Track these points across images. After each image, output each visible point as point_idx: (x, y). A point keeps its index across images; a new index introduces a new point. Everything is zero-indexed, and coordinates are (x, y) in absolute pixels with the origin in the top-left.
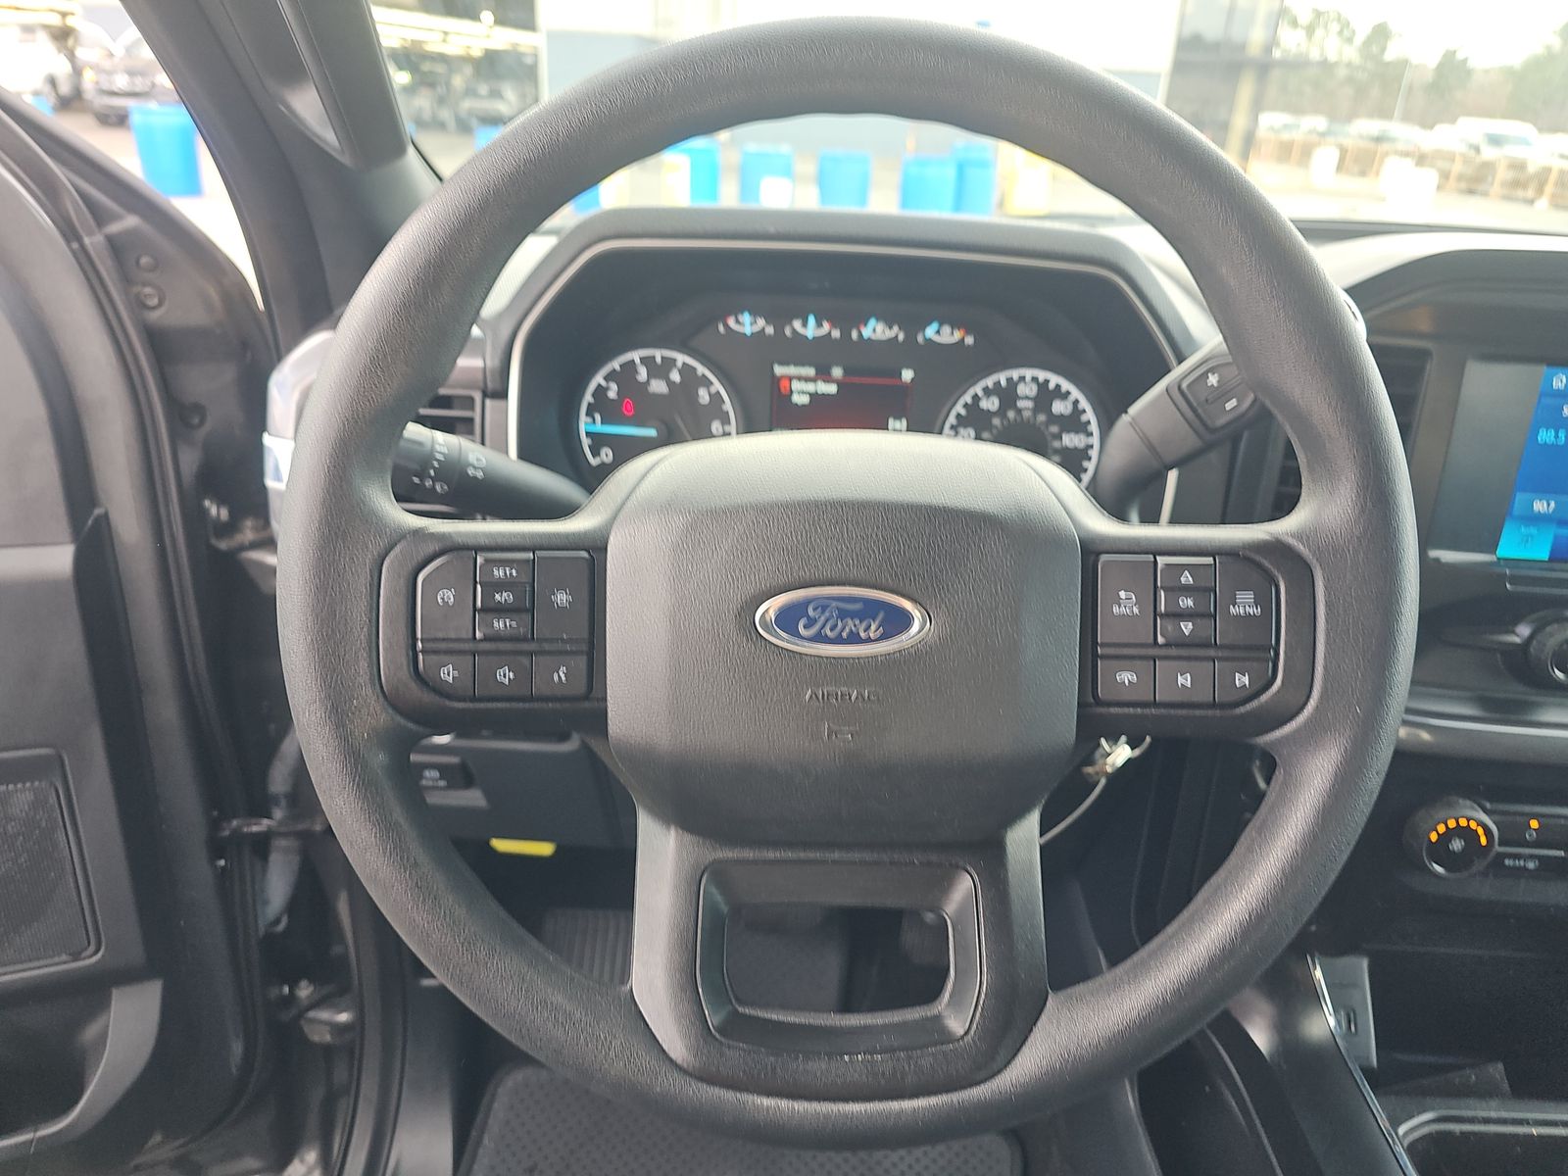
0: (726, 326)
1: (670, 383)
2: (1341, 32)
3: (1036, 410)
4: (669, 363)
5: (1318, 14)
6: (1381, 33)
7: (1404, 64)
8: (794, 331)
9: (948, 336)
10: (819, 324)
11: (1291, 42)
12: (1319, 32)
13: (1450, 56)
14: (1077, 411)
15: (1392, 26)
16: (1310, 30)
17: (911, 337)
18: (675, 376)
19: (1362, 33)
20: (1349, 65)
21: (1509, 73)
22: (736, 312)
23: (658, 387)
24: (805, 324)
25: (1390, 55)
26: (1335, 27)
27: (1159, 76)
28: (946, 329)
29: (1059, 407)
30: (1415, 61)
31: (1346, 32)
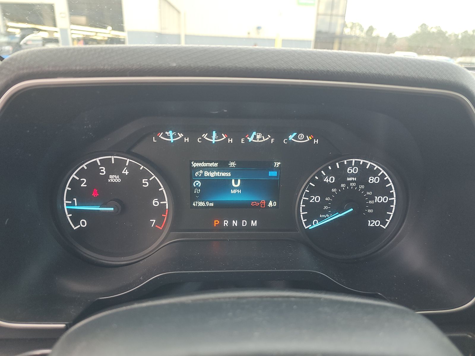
0: (158, 138)
1: (122, 176)
2: (360, 29)
3: (358, 183)
4: (120, 164)
5: (353, 24)
6: (371, 29)
7: (378, 37)
8: (203, 139)
9: (302, 139)
10: (220, 136)
11: (347, 31)
12: (354, 29)
13: (390, 34)
14: (384, 182)
15: (374, 27)
16: (352, 28)
17: (278, 140)
18: (126, 172)
19: (366, 29)
20: (363, 38)
21: (406, 38)
22: (164, 129)
23: (114, 178)
24: (210, 136)
25: (374, 34)
26: (358, 27)
27: (311, 41)
28: (302, 135)
29: (372, 180)
30: (381, 36)
31: (361, 29)
